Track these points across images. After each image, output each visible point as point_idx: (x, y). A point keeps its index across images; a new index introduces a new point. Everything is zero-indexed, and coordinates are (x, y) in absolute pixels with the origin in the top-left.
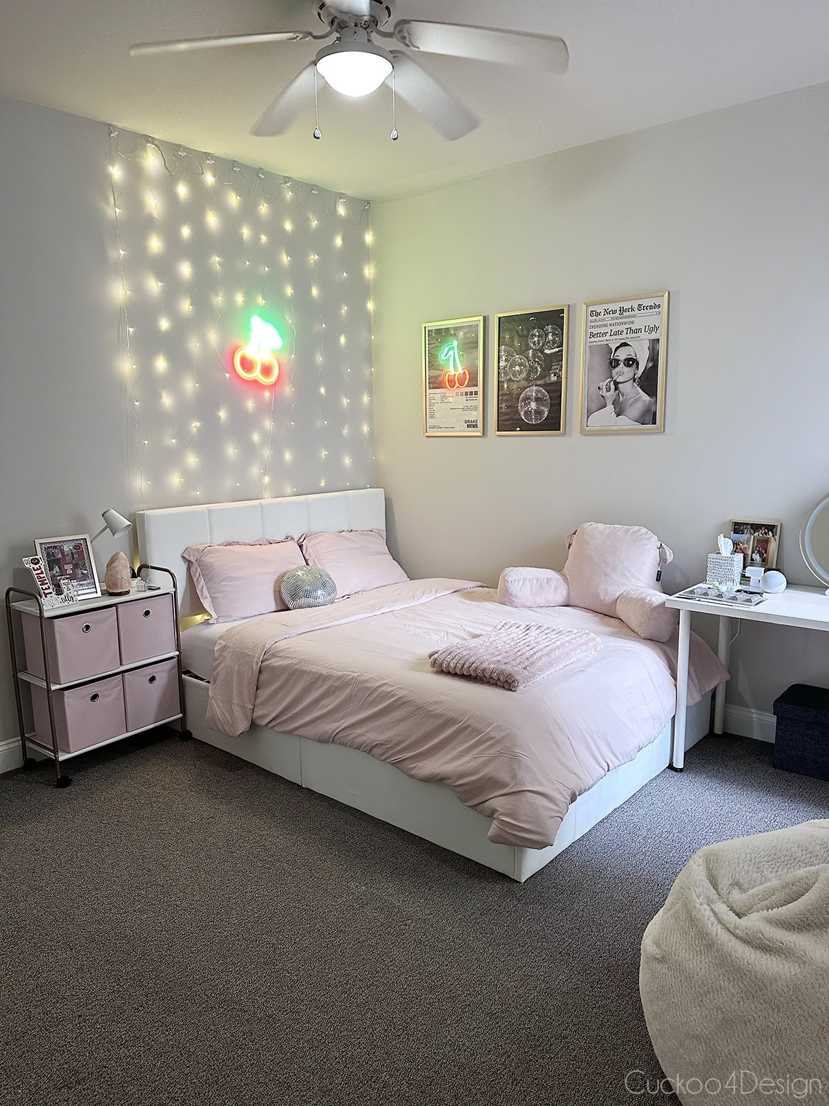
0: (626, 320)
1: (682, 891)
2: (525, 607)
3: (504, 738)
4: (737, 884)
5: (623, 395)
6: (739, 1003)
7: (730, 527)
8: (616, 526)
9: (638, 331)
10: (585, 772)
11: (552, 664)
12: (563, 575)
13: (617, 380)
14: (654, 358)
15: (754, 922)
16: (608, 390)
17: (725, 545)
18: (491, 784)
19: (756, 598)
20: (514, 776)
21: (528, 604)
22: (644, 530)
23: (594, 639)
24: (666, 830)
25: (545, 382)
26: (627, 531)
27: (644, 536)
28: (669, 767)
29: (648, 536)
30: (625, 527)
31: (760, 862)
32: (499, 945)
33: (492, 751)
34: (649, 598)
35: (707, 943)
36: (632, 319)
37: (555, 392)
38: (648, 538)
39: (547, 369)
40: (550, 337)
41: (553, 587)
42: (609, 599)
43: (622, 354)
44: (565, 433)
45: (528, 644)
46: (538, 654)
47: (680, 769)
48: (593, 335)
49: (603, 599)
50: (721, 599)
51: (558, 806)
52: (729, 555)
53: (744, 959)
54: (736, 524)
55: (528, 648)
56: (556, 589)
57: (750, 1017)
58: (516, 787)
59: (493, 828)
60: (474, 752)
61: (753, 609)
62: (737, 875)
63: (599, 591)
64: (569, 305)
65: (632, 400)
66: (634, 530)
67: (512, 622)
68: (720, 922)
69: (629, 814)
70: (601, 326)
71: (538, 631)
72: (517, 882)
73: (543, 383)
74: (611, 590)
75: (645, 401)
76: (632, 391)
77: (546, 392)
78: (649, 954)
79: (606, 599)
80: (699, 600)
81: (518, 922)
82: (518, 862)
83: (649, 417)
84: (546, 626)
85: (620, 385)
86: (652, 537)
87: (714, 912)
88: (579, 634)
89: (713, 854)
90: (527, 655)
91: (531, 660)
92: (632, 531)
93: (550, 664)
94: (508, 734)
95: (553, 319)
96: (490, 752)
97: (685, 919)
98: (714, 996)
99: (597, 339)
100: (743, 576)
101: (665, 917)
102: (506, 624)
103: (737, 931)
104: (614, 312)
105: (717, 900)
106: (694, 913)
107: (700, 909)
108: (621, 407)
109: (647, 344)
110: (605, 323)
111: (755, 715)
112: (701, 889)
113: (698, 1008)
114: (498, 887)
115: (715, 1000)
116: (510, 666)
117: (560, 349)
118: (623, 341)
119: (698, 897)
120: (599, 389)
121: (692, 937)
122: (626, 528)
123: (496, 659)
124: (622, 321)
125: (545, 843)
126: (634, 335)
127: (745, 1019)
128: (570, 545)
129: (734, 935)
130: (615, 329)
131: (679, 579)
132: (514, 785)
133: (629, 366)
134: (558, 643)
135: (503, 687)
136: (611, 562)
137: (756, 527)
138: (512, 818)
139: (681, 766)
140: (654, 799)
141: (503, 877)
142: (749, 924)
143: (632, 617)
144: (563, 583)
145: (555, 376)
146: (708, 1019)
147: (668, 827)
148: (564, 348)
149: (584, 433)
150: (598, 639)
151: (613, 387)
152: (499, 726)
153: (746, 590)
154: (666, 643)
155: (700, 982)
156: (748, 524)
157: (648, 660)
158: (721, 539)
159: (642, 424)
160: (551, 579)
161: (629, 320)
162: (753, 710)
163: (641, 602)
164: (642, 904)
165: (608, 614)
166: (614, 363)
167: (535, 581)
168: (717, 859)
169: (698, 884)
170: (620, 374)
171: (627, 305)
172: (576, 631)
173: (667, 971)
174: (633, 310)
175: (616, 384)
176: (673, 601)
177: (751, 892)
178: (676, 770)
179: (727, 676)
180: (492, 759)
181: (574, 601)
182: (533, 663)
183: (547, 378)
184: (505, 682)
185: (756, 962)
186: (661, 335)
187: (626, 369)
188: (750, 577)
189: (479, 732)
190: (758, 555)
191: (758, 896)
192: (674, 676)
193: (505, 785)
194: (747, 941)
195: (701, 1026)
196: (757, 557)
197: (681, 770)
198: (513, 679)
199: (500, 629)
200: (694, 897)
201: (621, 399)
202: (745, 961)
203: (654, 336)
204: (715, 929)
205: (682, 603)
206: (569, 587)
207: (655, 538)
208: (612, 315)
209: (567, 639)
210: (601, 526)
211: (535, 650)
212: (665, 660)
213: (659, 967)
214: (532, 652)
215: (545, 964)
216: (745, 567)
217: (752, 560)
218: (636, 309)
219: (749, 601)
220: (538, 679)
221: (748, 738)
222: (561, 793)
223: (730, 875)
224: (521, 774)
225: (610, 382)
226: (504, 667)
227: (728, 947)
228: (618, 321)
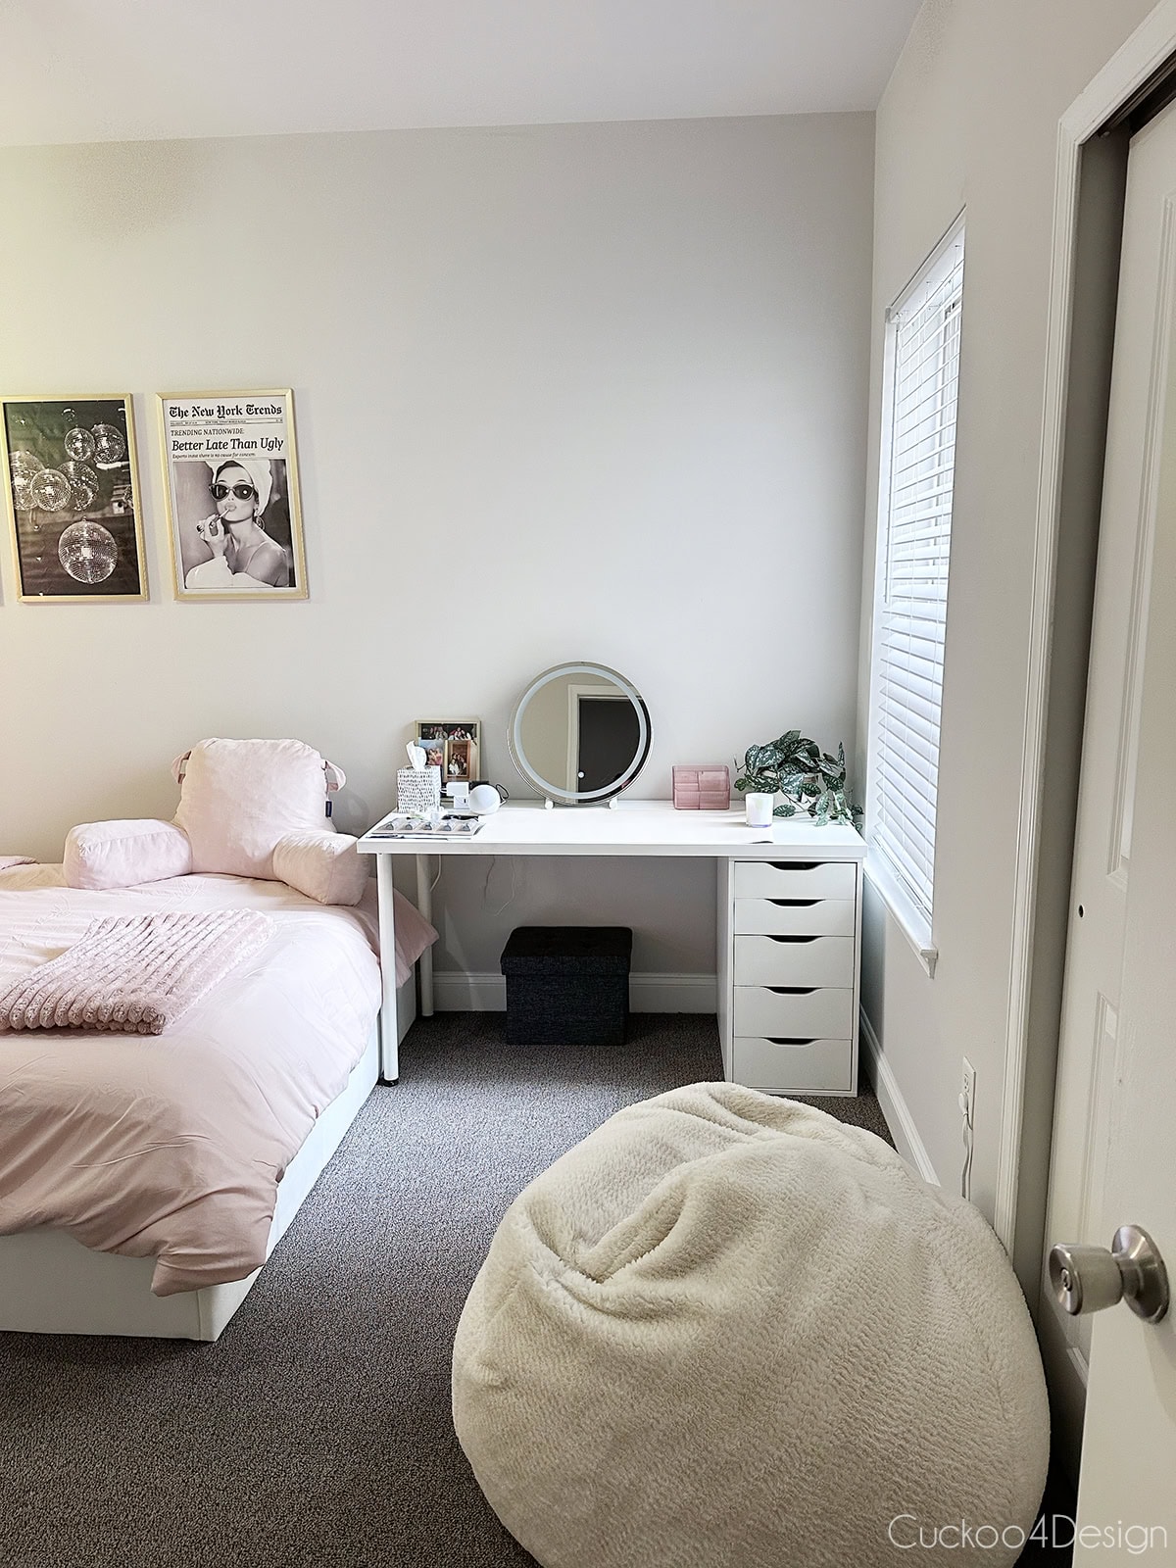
0: (230, 427)
1: (513, 1273)
2: (119, 886)
3: (158, 1118)
4: (580, 1235)
5: (239, 541)
6: (632, 1406)
7: (417, 732)
8: (254, 741)
9: (252, 444)
10: (289, 1131)
11: (211, 975)
12: (178, 826)
13: (227, 518)
14: (280, 486)
15: (624, 1283)
16: (215, 532)
17: (417, 755)
18: (147, 1200)
19: (472, 823)
20: (187, 1176)
21: (124, 882)
22: (299, 744)
23: (262, 921)
24: (402, 1178)
25: (103, 515)
26: (274, 747)
27: (300, 753)
28: (378, 1083)
29: (306, 753)
30: (268, 741)
31: (596, 1193)
32: (209, 1463)
33: (143, 1145)
34: (326, 845)
35: (571, 1337)
36: (239, 426)
37: (124, 534)
38: (308, 756)
39: (105, 496)
40: (104, 443)
41: (164, 846)
42: (259, 854)
43: (230, 479)
44: (149, 599)
45: (160, 950)
46: (185, 963)
47: (394, 1081)
48: (178, 446)
49: (250, 855)
50: (430, 832)
51: (262, 1199)
52: (423, 769)
53: (627, 1342)
54: (423, 726)
55: (163, 957)
56: (169, 850)
57: (651, 1421)
58: (192, 1194)
59: (161, 1273)
60: (109, 1154)
61: (475, 839)
62: (577, 1222)
63: (242, 843)
64: (131, 395)
65: (254, 549)
66: (283, 745)
67: (117, 918)
68: (580, 1300)
69: (344, 1171)
70: (191, 433)
71: (168, 925)
72: (206, 1343)
73: (99, 517)
74: (260, 840)
75: (275, 551)
76: (251, 535)
77: (107, 533)
78: (478, 1384)
79: (256, 854)
80: (403, 838)
81: (229, 1410)
82: (205, 1313)
83: (284, 576)
84: (179, 914)
85: (232, 526)
86: (312, 753)
87: (565, 1287)
88: (239, 917)
89: (538, 1202)
90: (166, 968)
91: (176, 975)
92: (281, 747)
93: (208, 975)
94: (166, 1110)
95: (109, 414)
96: (137, 1150)
97: (529, 1314)
98: (595, 1410)
99: (184, 452)
100: (443, 795)
101: (494, 1320)
102: (105, 922)
103: (607, 1305)
104: (210, 413)
105: (564, 1269)
106: (543, 1300)
107: (550, 1292)
108: (237, 560)
109: (268, 466)
110: (196, 428)
111: (471, 979)
112: (541, 1261)
113: (575, 1437)
114: (177, 1365)
115: (597, 1415)
116: (143, 994)
117: (124, 463)
118: (229, 459)
119: (541, 1274)
120: (199, 529)
121: (545, 1337)
122: (272, 745)
123: (113, 986)
124: (223, 427)
125: (250, 1265)
126: (245, 451)
127: (645, 1425)
128: (181, 777)
129: (603, 1312)
130: (214, 438)
131: (355, 811)
132: (189, 1192)
133: (243, 497)
134: (211, 938)
135: (137, 1032)
136: (256, 797)
137: (450, 728)
138: (195, 1247)
139: (395, 1076)
140: (372, 1136)
141: (181, 1345)
142: (621, 1289)
143: (306, 877)
144: (179, 837)
145: (120, 505)
146: (592, 1448)
147: (404, 1172)
148: (132, 462)
149: (180, 597)
150: (269, 919)
151: (221, 528)
152: (145, 1101)
153: (457, 814)
154: (360, 905)
155: (571, 1399)
156: (440, 725)
157: (340, 932)
158: (410, 747)
159: (275, 586)
160: (158, 834)
161: (235, 427)
162: (468, 974)
163: (315, 851)
164: (406, 1302)
165: (261, 877)
166: (218, 492)
167: (131, 842)
168: (545, 1208)
169: (535, 1255)
170: (230, 508)
171: (229, 404)
172: (231, 913)
173: (516, 1400)
174: (239, 412)
175: (226, 523)
176: (366, 844)
177: (604, 1240)
178: (389, 1084)
179: (434, 935)
180: (145, 1156)
181: (201, 866)
182: (180, 980)
183: (107, 509)
184: (141, 1024)
185: (645, 1340)
186: (286, 452)
187: (239, 502)
188: (452, 797)
189: (108, 1120)
190: (457, 766)
191: (616, 1243)
192: (377, 952)
193: (172, 1196)
194: (622, 1315)
195: (584, 1461)
196: (454, 768)
197: (396, 1082)
198: (154, 1015)
199: (98, 933)
200: (536, 1276)
201: (237, 547)
202: (631, 1344)
203: (276, 454)
204: (577, 1312)
205: (379, 846)
206: (190, 843)
207: (317, 755)
208: (206, 418)
209: (222, 928)
210: (231, 744)
211: (177, 957)
212: (361, 929)
213: (498, 1398)
214: (172, 962)
215: (295, 1461)
216: (444, 785)
217: (449, 772)
218: (244, 411)
219: (466, 829)
220: (194, 1003)
221: (465, 1012)
222: (264, 1178)
223: (569, 1225)
224: (198, 1168)
225: (215, 520)
226: (133, 998)
227: (603, 1332)
228: (218, 427)
